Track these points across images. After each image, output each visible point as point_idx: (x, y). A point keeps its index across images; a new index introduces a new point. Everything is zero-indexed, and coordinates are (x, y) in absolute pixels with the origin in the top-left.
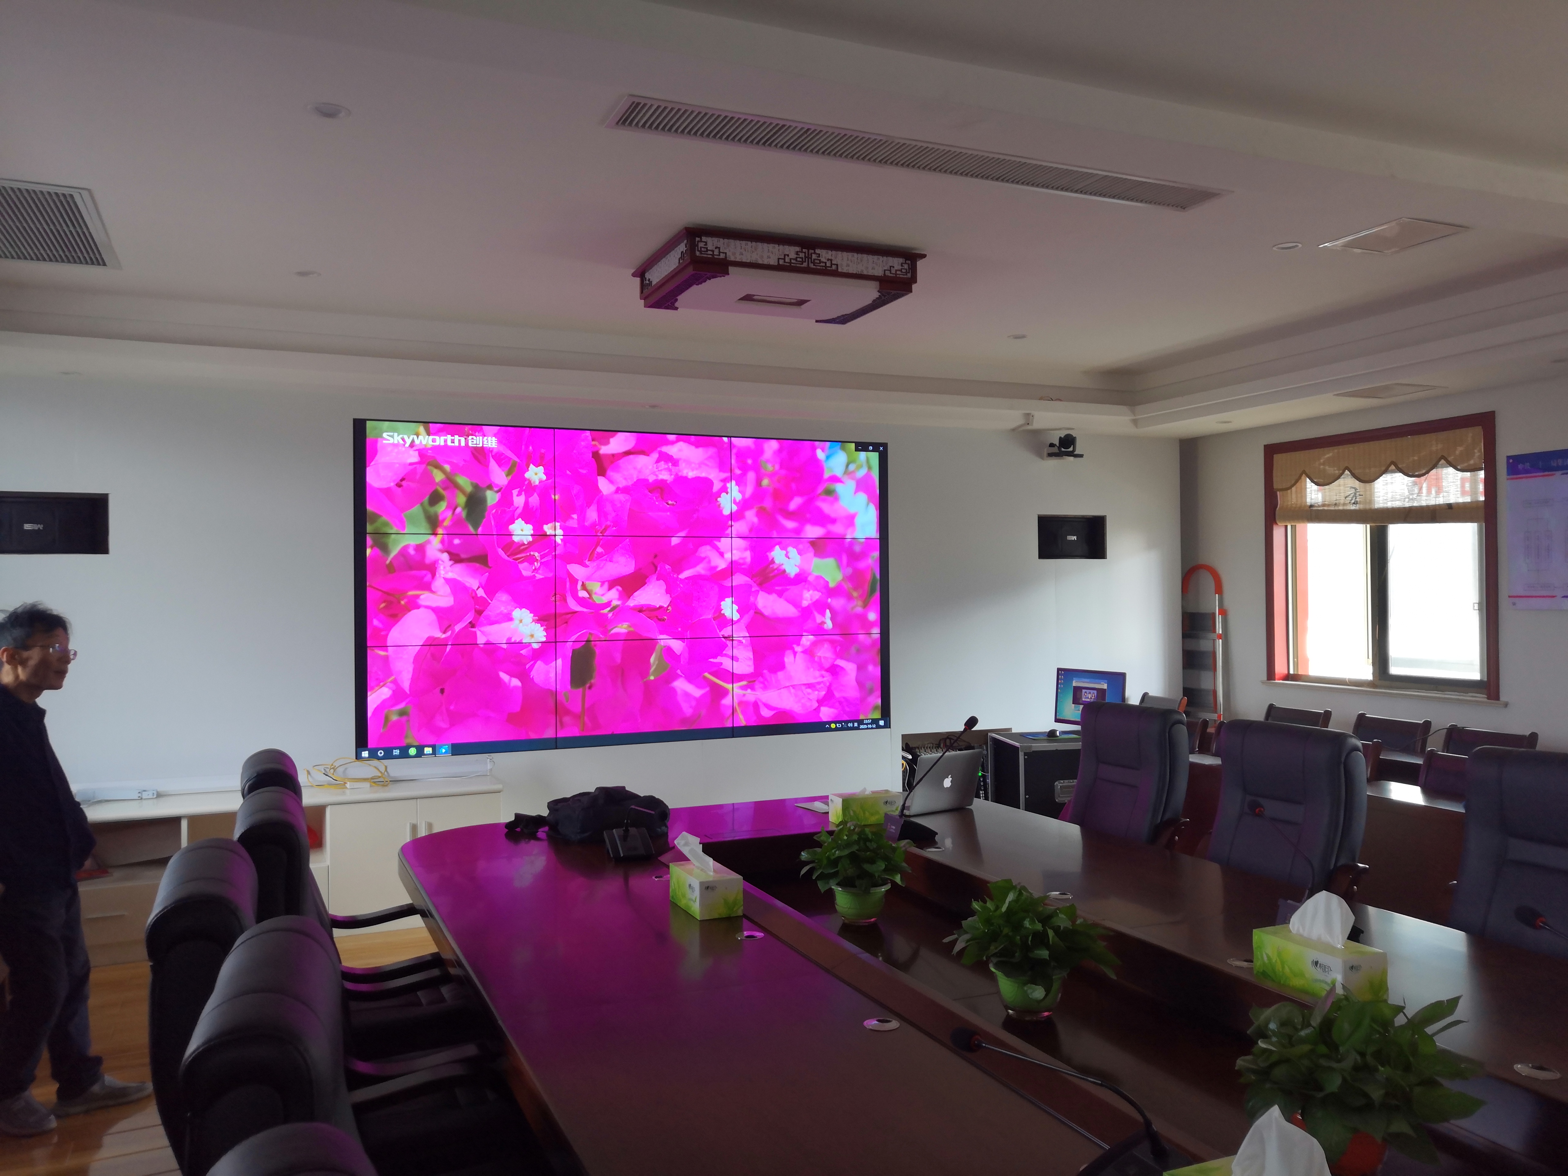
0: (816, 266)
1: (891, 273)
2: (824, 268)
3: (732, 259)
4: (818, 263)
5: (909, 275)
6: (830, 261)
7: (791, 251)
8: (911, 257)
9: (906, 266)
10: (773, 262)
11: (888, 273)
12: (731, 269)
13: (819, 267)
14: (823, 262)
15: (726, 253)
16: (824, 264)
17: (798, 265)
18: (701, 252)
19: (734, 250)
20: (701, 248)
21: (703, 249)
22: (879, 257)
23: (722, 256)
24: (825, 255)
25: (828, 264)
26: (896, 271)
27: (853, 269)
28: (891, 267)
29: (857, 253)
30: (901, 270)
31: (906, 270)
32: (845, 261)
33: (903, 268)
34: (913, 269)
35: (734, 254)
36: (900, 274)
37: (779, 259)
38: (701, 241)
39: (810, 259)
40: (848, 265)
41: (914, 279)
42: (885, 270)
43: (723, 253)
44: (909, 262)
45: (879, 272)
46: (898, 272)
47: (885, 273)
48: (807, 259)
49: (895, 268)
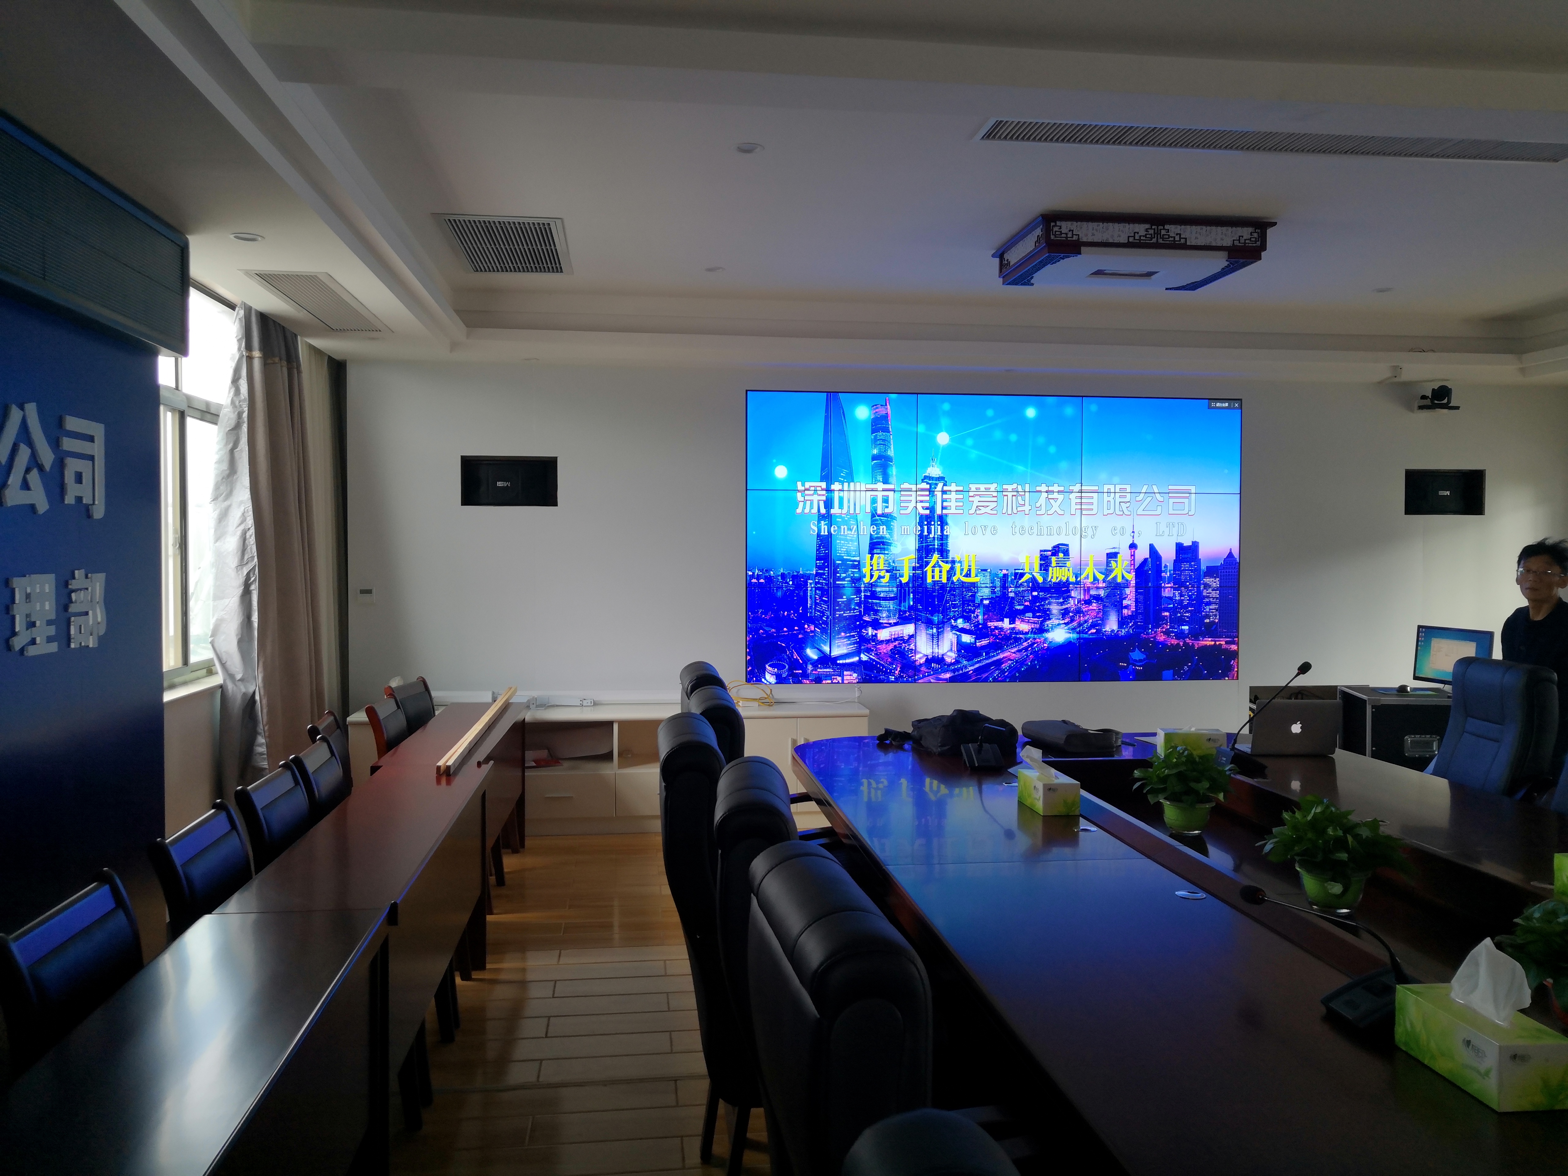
0: (1164, 241)
1: (1239, 243)
2: (1172, 242)
3: (1085, 240)
4: (1167, 238)
5: (1258, 243)
6: (1179, 235)
7: (1141, 229)
8: (1261, 226)
9: (1255, 235)
10: (1123, 240)
11: (1236, 243)
12: (1083, 249)
13: (1168, 242)
14: (1172, 237)
15: (1078, 235)
16: (1172, 239)
17: (1147, 241)
18: (1055, 235)
19: (1086, 231)
20: (1056, 231)
21: (1057, 233)
22: (1228, 228)
23: (1075, 238)
24: (1173, 230)
25: (1177, 238)
26: (1245, 240)
27: (1201, 242)
28: (1240, 236)
29: (1206, 226)
30: (1250, 239)
31: (1256, 238)
32: (1194, 235)
33: (1252, 236)
34: (1263, 238)
35: (1086, 235)
36: (1248, 243)
37: (1129, 237)
38: (1056, 226)
39: (1159, 235)
40: (1196, 238)
41: (1263, 247)
42: (1234, 240)
43: (1076, 235)
44: (1259, 231)
45: (1228, 242)
46: (1247, 241)
47: (1233, 243)
48: (1156, 235)
49: (1245, 238)
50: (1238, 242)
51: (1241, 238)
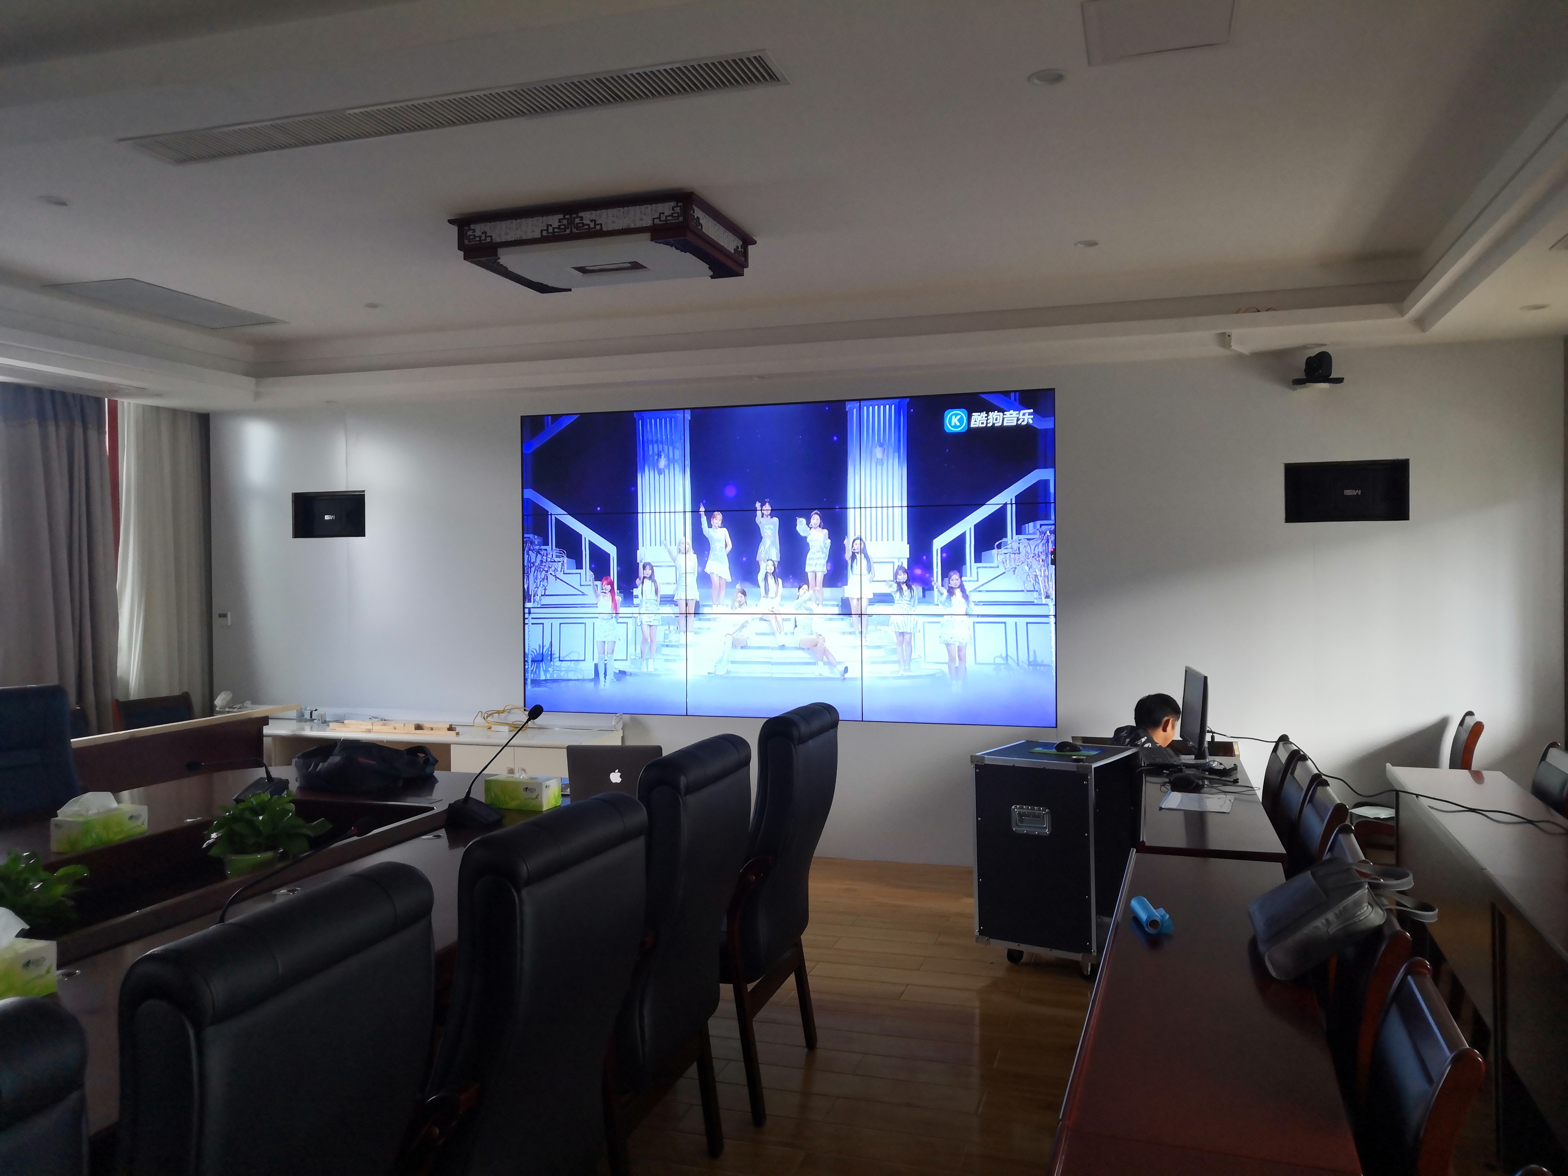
0: (579, 230)
1: (661, 221)
2: (587, 231)
3: (498, 240)
4: (581, 227)
5: (681, 219)
6: (594, 222)
7: (554, 221)
8: (682, 201)
9: (678, 210)
10: (537, 235)
13: (583, 231)
14: (587, 225)
15: (491, 236)
16: (588, 227)
17: (561, 233)
18: (469, 240)
19: (495, 232)
20: (470, 235)
21: (471, 237)
22: (646, 206)
23: (488, 239)
24: (587, 217)
25: (592, 225)
26: (666, 216)
27: (619, 225)
28: (660, 214)
29: (623, 207)
30: (671, 215)
31: (678, 213)
32: (610, 219)
33: (675, 211)
34: (686, 211)
35: (498, 236)
36: (670, 220)
37: (542, 231)
38: (470, 229)
39: (573, 225)
40: (612, 222)
42: (654, 219)
43: (489, 236)
44: (682, 204)
45: (647, 222)
46: (668, 218)
47: (654, 222)
48: (570, 226)
49: (666, 214)
50: (658, 220)
51: (662, 215)
